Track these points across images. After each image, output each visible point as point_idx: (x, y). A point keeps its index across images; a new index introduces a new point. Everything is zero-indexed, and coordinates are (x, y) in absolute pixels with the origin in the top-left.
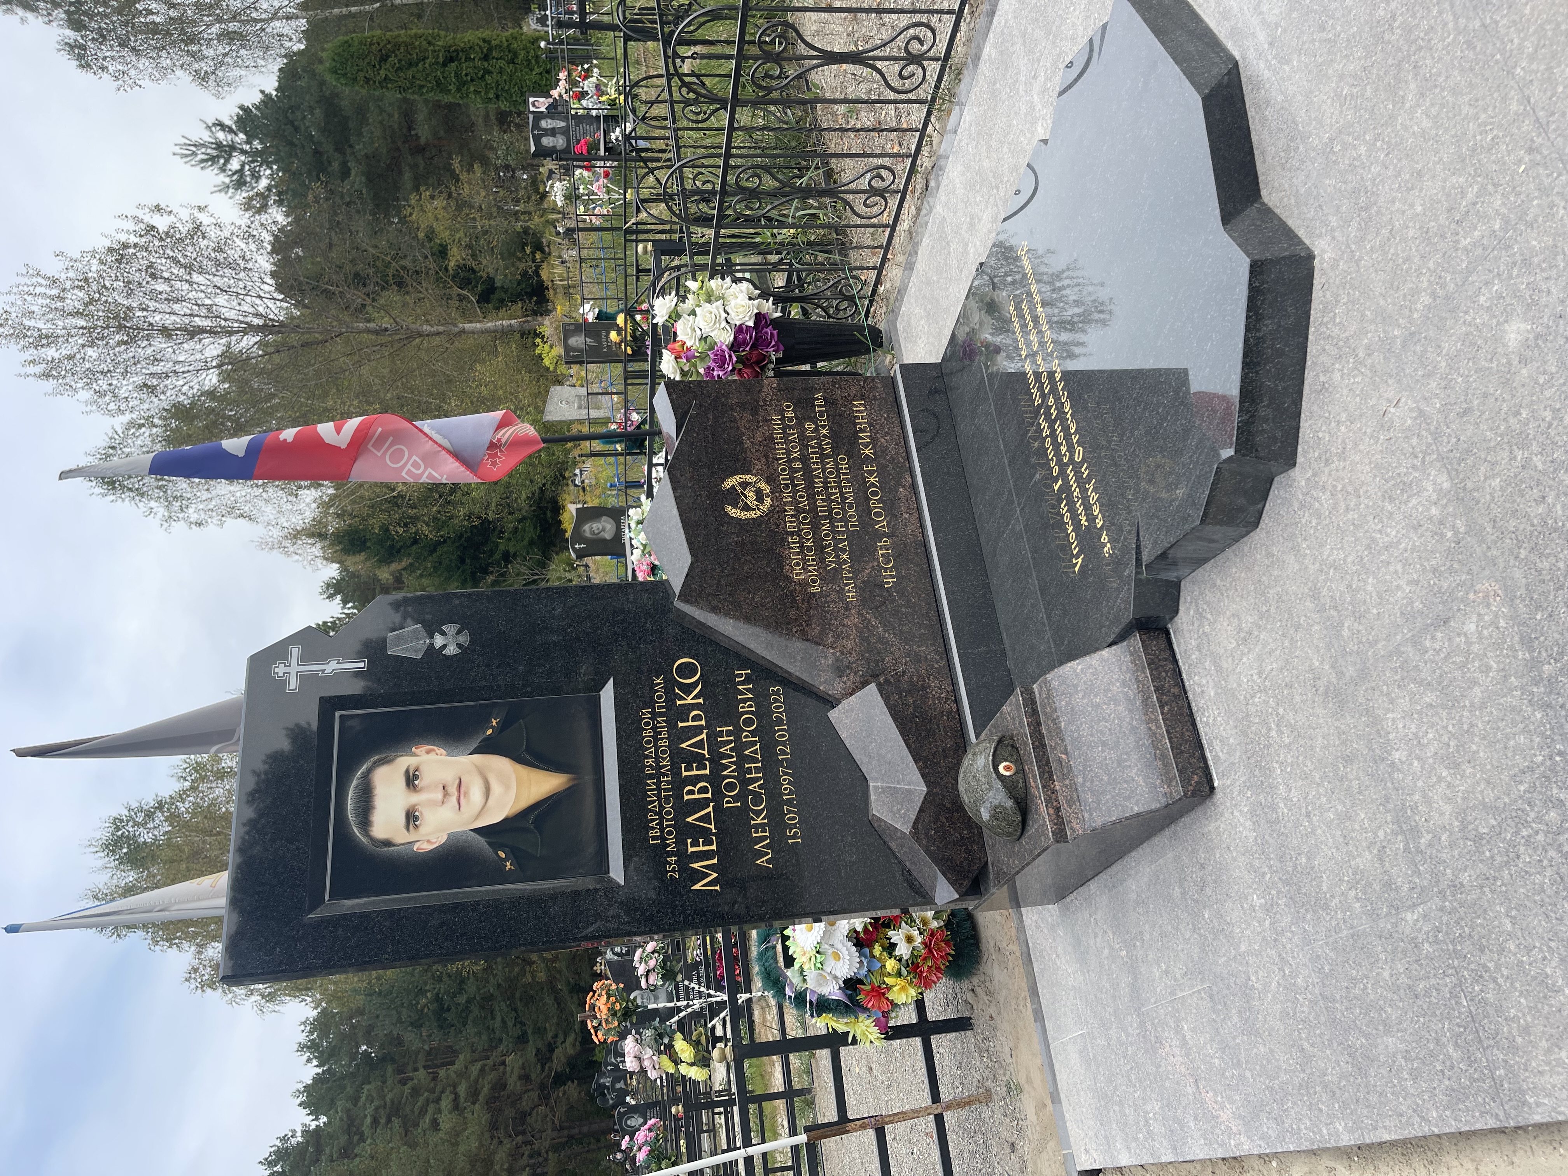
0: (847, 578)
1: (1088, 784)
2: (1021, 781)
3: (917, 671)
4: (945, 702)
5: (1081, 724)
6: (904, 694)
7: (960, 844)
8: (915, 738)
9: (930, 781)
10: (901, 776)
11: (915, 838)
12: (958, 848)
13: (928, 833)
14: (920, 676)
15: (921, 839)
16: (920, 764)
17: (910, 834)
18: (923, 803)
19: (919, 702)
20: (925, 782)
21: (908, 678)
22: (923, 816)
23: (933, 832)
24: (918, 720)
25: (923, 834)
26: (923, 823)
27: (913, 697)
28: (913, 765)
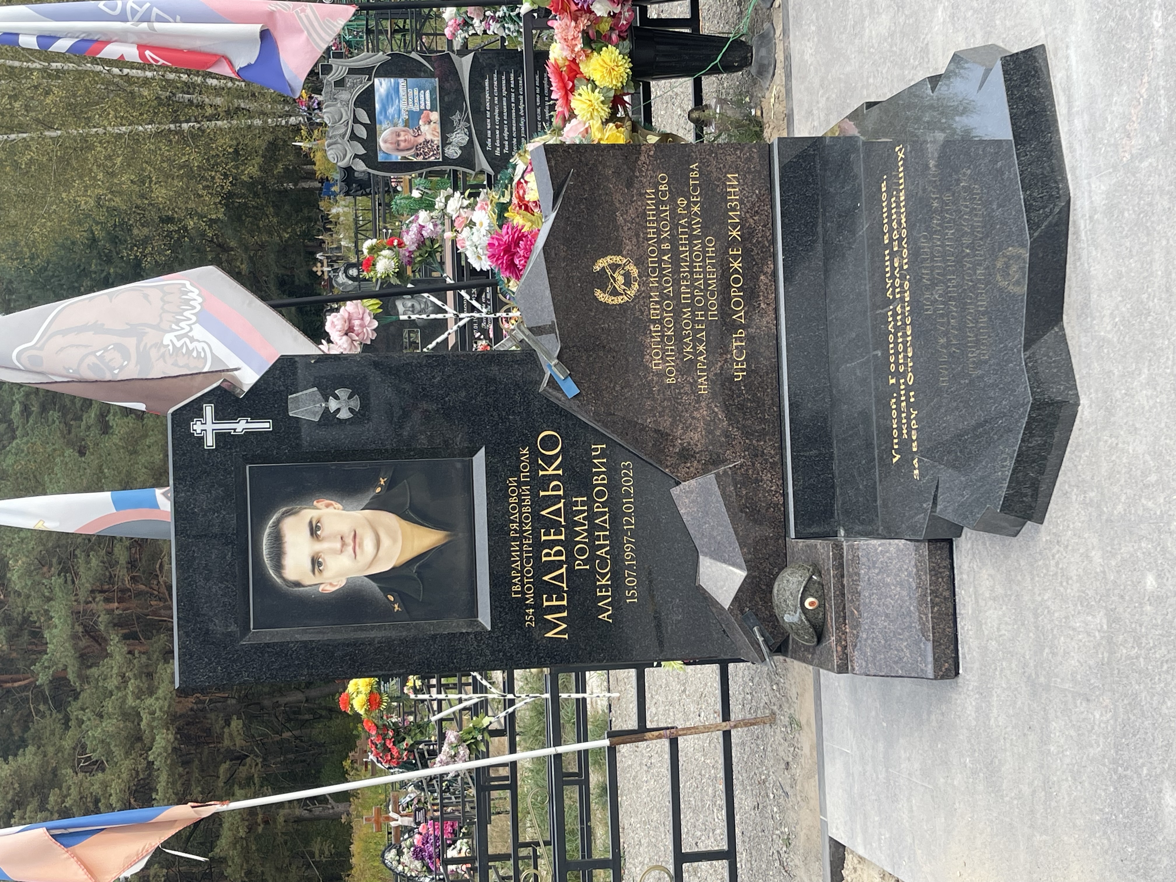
0: (702, 370)
1: (870, 641)
2: (821, 616)
3: (753, 464)
4: (774, 495)
5: (873, 594)
6: (739, 485)
7: (769, 620)
8: (743, 527)
9: (750, 566)
10: (727, 556)
11: (733, 614)
12: (767, 623)
13: (744, 609)
14: (755, 470)
15: (737, 615)
16: (745, 550)
17: (728, 610)
18: (743, 584)
19: (751, 494)
20: (747, 566)
21: (744, 471)
22: (741, 595)
23: (748, 609)
24: (748, 510)
25: (739, 611)
26: (740, 601)
27: (746, 489)
28: (738, 550)
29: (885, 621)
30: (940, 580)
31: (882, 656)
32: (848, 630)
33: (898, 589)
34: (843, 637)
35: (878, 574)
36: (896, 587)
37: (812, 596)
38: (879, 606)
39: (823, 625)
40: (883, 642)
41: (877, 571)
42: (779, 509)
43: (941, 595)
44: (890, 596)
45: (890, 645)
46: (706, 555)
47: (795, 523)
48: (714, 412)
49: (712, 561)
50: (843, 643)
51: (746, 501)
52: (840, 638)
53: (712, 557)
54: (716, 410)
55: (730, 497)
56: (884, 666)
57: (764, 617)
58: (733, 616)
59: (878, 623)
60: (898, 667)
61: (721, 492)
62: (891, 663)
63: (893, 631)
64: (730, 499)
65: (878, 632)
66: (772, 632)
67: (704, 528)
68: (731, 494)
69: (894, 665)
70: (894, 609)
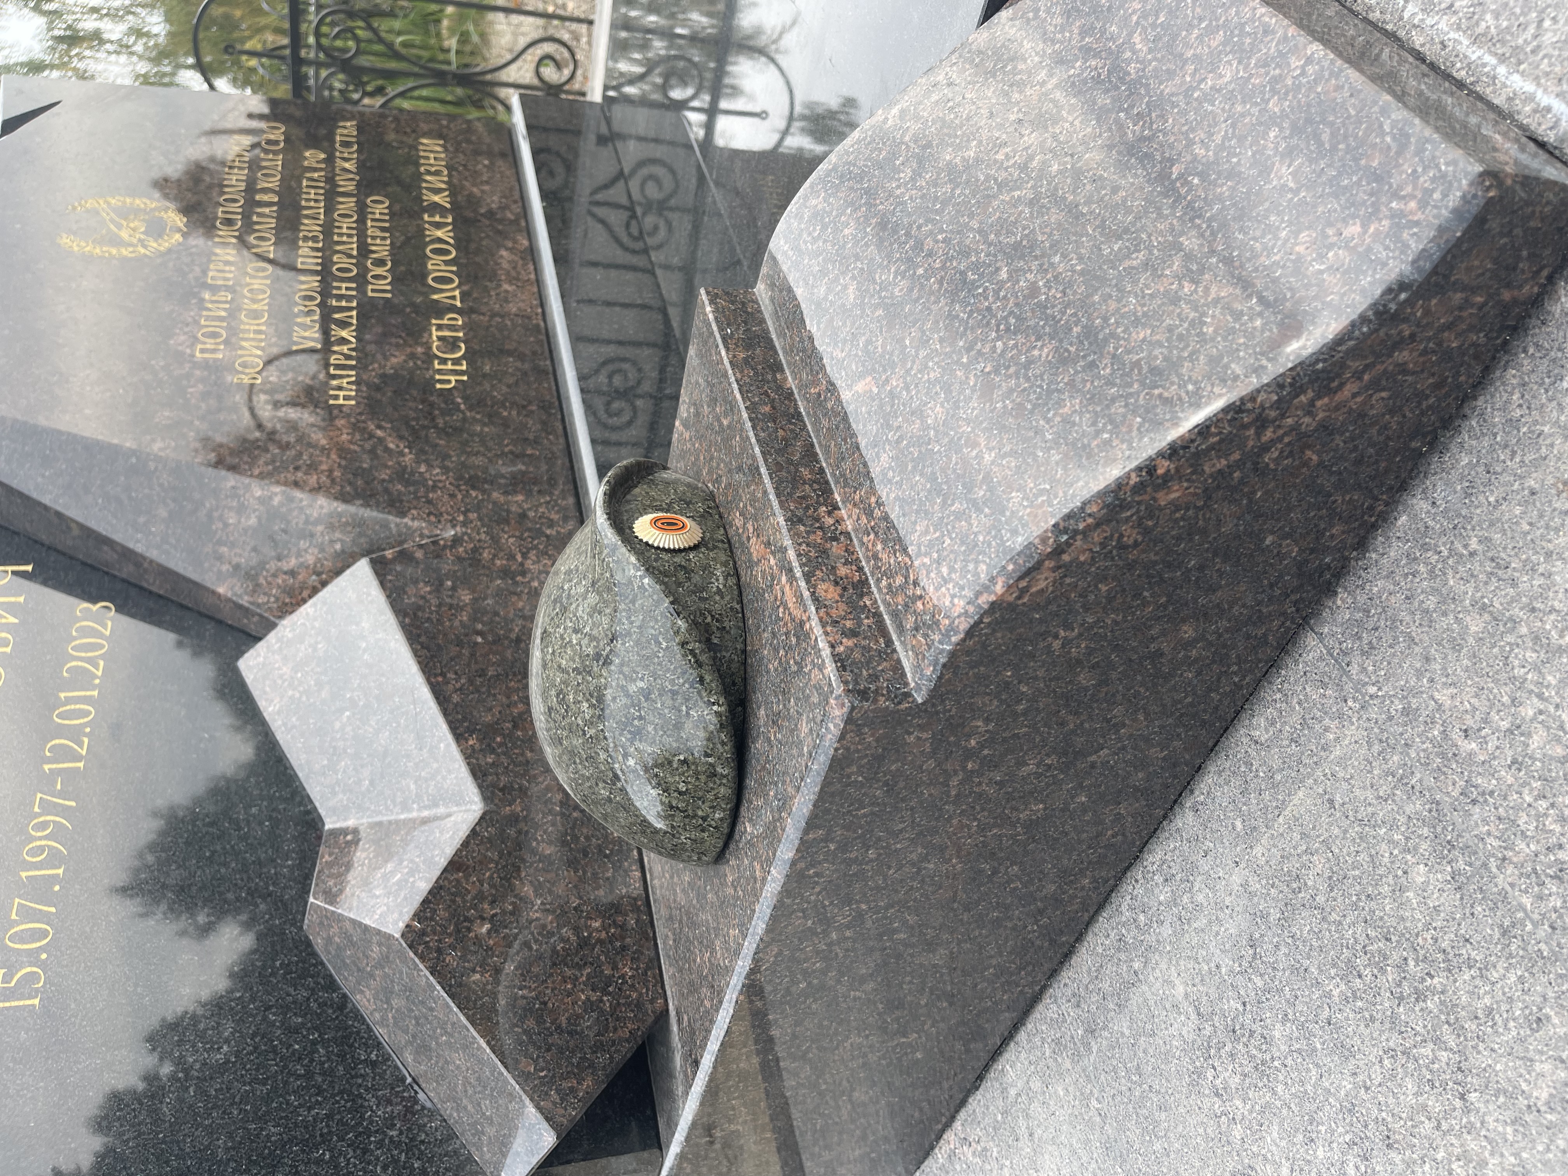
0: (342, 367)
3: (495, 540)
6: (449, 583)
7: (577, 960)
8: (463, 681)
9: (494, 785)
10: (413, 787)
11: (421, 948)
12: (568, 972)
13: (469, 930)
14: (501, 550)
15: (439, 951)
16: (471, 742)
17: (403, 936)
18: (466, 844)
19: (490, 601)
20: (480, 787)
21: (466, 552)
22: (458, 881)
23: (487, 926)
24: (479, 640)
25: (450, 935)
26: (454, 901)
27: (474, 592)
28: (448, 746)
29: (1016, 275)
31: (1071, 405)
33: (1030, 138)
34: (836, 549)
35: (916, 177)
36: (1015, 141)
38: (964, 254)
40: (1045, 351)
41: (907, 173)
45: (1089, 333)
46: (344, 813)
48: (371, 436)
50: (843, 571)
51: (474, 618)
52: (824, 553)
53: (362, 813)
54: (379, 433)
55: (420, 608)
56: (1098, 433)
57: (554, 951)
58: (422, 958)
59: (989, 309)
60: (1190, 377)
61: (388, 597)
62: (1138, 393)
63: (1082, 273)
64: (420, 614)
65: (999, 338)
66: (592, 1003)
67: (337, 725)
68: (421, 603)
69: (1157, 387)
70: (1043, 206)
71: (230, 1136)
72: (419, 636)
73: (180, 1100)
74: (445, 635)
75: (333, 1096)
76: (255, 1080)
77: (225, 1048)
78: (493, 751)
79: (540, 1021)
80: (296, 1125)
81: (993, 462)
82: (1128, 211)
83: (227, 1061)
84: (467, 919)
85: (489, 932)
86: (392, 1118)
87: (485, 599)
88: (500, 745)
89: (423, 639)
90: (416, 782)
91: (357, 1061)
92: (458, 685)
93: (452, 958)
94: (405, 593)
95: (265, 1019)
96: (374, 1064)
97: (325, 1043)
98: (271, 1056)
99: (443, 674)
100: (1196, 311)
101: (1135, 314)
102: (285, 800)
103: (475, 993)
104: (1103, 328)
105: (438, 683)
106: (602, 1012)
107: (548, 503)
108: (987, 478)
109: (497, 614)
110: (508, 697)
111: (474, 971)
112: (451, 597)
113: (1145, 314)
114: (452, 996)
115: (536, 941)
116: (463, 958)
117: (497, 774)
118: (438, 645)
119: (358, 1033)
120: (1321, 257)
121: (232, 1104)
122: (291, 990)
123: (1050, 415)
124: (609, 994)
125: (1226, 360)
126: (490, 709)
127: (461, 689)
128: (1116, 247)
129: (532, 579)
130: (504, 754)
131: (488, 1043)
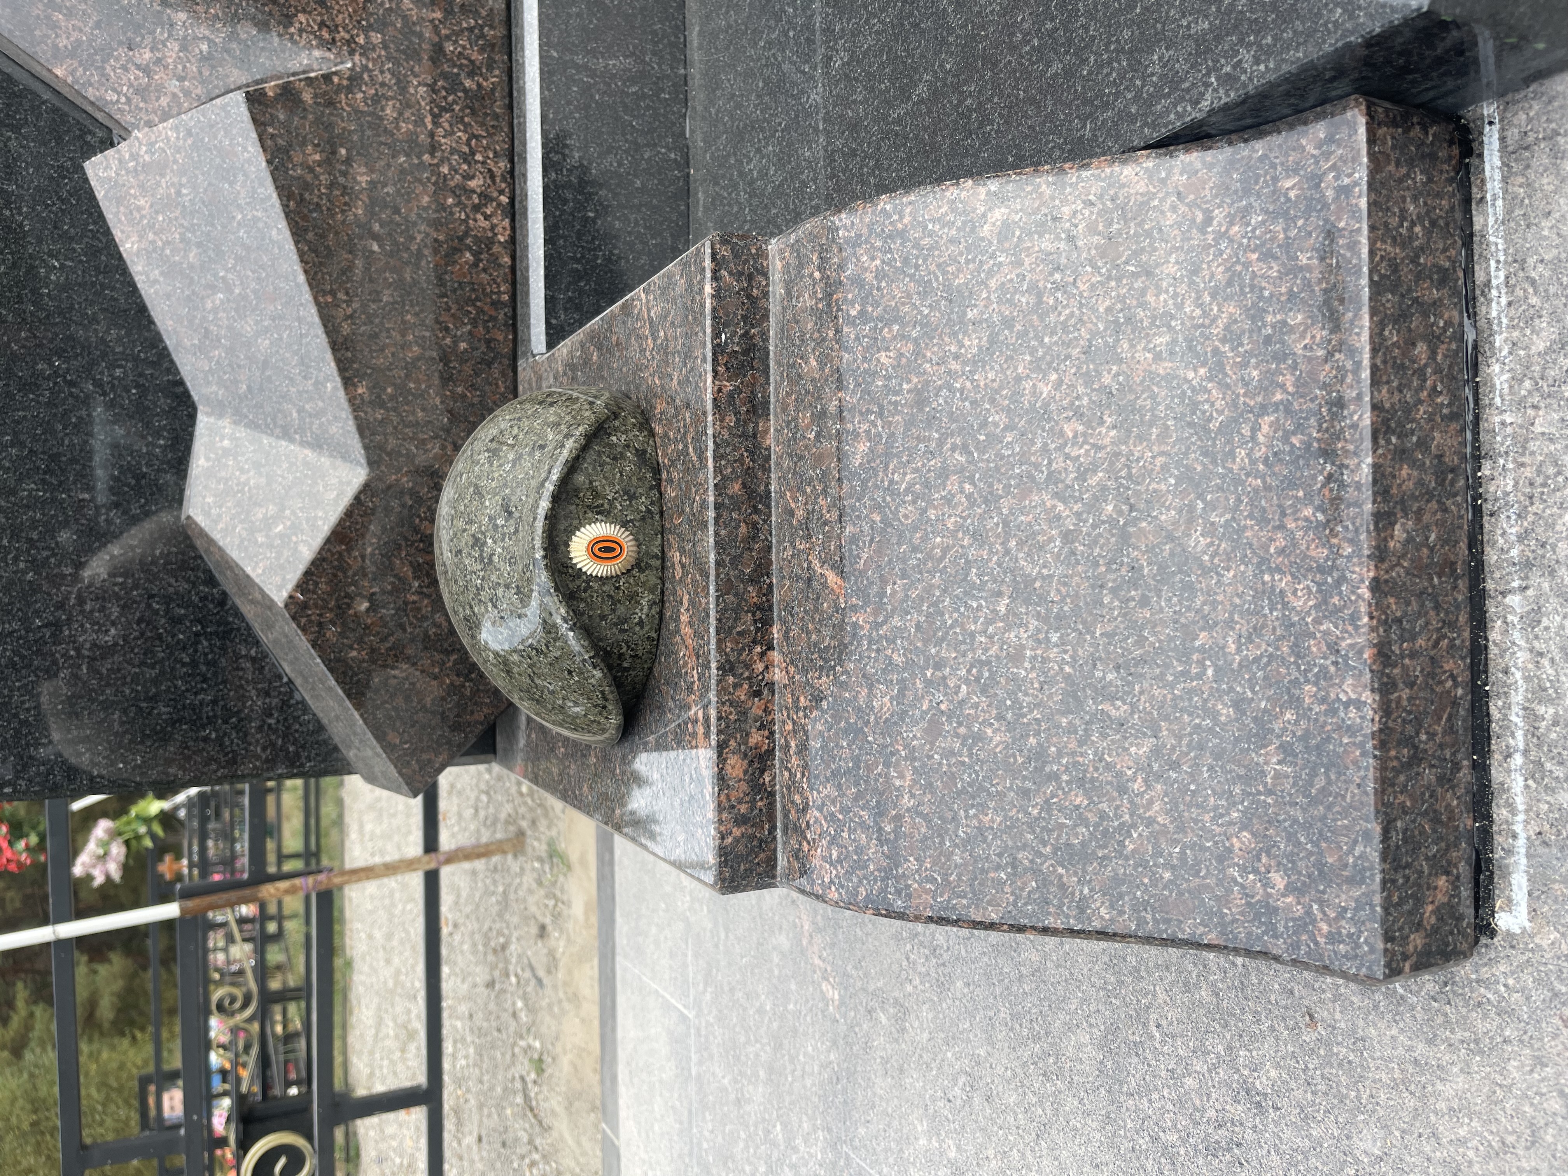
1: (915, 734)
2: (643, 609)
3: (402, 86)
4: (477, 208)
5: (944, 474)
6: (343, 151)
7: (446, 645)
8: (355, 305)
9: (381, 447)
10: (295, 415)
11: (303, 620)
12: (437, 657)
13: (349, 606)
14: (409, 106)
15: (320, 625)
16: (360, 391)
17: (286, 606)
18: (349, 513)
19: (390, 189)
20: (366, 448)
21: (365, 99)
22: (340, 553)
23: (365, 605)
24: (375, 248)
25: (331, 610)
26: (335, 576)
27: (372, 171)
28: (335, 388)
29: (1012, 620)
30: (1421, 349)
31: (992, 818)
32: (778, 675)
33: (1107, 435)
34: (756, 708)
35: (978, 362)
36: (1092, 422)
37: (603, 513)
38: (979, 538)
39: (653, 656)
40: (997, 738)
41: (972, 344)
42: (495, 260)
43: (1423, 444)
44: (1053, 478)
45: (1040, 755)
46: (219, 409)
47: (550, 301)
49: (242, 433)
50: (756, 738)
51: (371, 213)
52: (743, 714)
53: (239, 418)
55: (306, 186)
56: (998, 868)
57: (426, 636)
58: (304, 630)
59: (972, 635)
60: (1090, 881)
61: (269, 162)
62: (1047, 858)
63: (1067, 678)
64: (307, 196)
65: (967, 682)
66: (455, 687)
67: (209, 305)
68: (309, 178)
69: (1063, 867)
70: (1073, 553)
71: (125, 711)
72: (306, 230)
73: (75, 676)
74: (337, 233)
75: (217, 684)
76: (143, 664)
77: (113, 631)
78: (382, 405)
79: (408, 699)
80: (184, 707)
81: (908, 810)
82: (1141, 641)
83: (116, 644)
84: (347, 595)
85: (368, 610)
86: (271, 709)
87: (385, 185)
88: (392, 398)
89: (310, 236)
90: (299, 412)
91: (238, 656)
92: (349, 311)
93: (332, 632)
94: (290, 158)
95: (149, 606)
96: (254, 660)
97: (209, 636)
98: (157, 643)
99: (333, 293)
100: (1131, 816)
101: (1085, 771)
102: (153, 364)
103: (351, 668)
104: (1053, 762)
105: (327, 303)
106: (462, 696)
107: (471, 29)
108: (898, 818)
109: (397, 211)
110: (403, 336)
111: (351, 648)
112: (345, 174)
113: (1093, 780)
114: (331, 670)
115: (411, 624)
116: (342, 634)
117: (385, 435)
118: (327, 248)
119: (239, 629)
120: (1244, 870)
121: (124, 684)
122: (173, 581)
123: (972, 812)
124: (471, 680)
125: (1124, 888)
126: (382, 350)
127: (351, 317)
128: (1110, 677)
129: (442, 161)
130: (395, 409)
131: (361, 715)
